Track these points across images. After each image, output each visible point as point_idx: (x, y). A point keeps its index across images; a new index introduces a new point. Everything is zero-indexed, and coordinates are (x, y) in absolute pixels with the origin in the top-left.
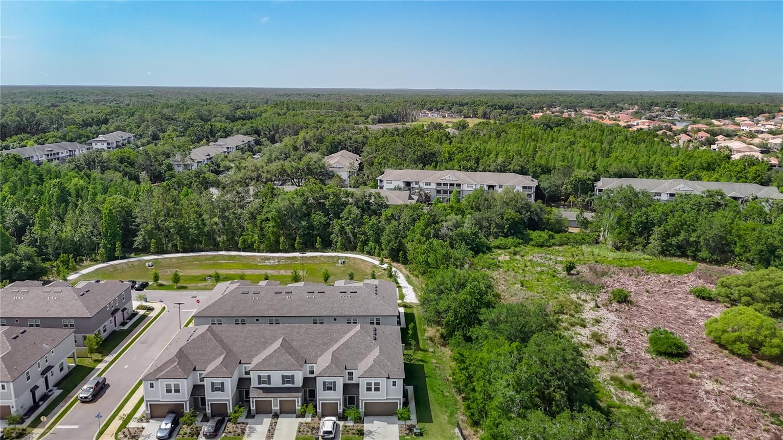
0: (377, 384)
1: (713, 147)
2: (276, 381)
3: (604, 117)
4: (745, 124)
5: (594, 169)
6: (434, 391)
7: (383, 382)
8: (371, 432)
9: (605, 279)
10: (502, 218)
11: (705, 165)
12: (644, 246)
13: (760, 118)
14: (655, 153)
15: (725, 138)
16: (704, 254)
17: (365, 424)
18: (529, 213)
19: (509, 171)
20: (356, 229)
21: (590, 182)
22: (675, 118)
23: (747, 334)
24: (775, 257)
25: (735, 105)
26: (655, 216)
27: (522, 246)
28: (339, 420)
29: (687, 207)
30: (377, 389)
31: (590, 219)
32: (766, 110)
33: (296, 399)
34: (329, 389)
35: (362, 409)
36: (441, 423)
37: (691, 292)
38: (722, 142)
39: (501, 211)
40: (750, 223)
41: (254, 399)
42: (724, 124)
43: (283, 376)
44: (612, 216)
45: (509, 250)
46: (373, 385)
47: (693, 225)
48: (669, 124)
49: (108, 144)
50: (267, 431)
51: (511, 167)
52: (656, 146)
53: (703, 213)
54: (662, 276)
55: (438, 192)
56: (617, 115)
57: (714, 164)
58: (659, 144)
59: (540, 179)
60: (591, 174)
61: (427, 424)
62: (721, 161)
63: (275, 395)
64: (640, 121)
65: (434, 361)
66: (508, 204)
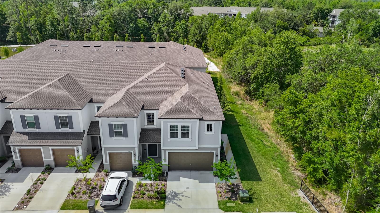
0: (186, 128)
2: (47, 123)
6: (252, 140)
7: (194, 126)
8: (176, 195)
10: (275, 26)
17: (168, 183)
18: (293, 24)
20: (170, 29)
28: (133, 176)
30: (186, 135)
33: (75, 148)
34: (119, 134)
35: (165, 162)
36: (273, 181)
39: (275, 21)
41: (17, 148)
43: (56, 117)
44: (354, 24)
46: (180, 129)
50: (25, 191)
60: (327, 7)
61: (254, 183)
63: (44, 142)
65: (244, 111)
66: (278, 18)
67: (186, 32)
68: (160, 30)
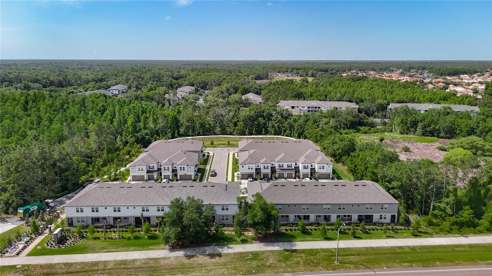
0: (323, 166)
1: (447, 90)
2: (285, 167)
3: (383, 75)
4: (466, 78)
5: (386, 99)
7: (325, 166)
9: (397, 144)
10: (347, 121)
11: (443, 98)
12: (414, 132)
13: (475, 75)
14: (416, 92)
15: (453, 86)
16: (442, 134)
18: (359, 118)
19: (343, 101)
21: (385, 105)
22: (425, 76)
23: (460, 157)
24: (474, 133)
25: (460, 68)
26: (419, 118)
27: (357, 133)
29: (434, 114)
30: (323, 168)
31: (387, 122)
32: (479, 71)
33: (292, 173)
34: (306, 168)
35: (317, 176)
37: (437, 148)
38: (452, 88)
39: (346, 117)
40: (463, 120)
41: (278, 173)
42: (454, 79)
43: (288, 165)
44: (399, 119)
45: (351, 135)
47: (437, 122)
48: (422, 79)
49: (119, 91)
51: (344, 99)
52: (416, 89)
53: (442, 117)
54: (423, 143)
55: (309, 111)
56: (391, 75)
57: (447, 97)
58: (417, 88)
59: (359, 104)
60: (385, 102)
62: (451, 96)
63: (285, 171)
64: (404, 78)
66: (348, 114)
67: (291, 127)
68: (273, 126)
